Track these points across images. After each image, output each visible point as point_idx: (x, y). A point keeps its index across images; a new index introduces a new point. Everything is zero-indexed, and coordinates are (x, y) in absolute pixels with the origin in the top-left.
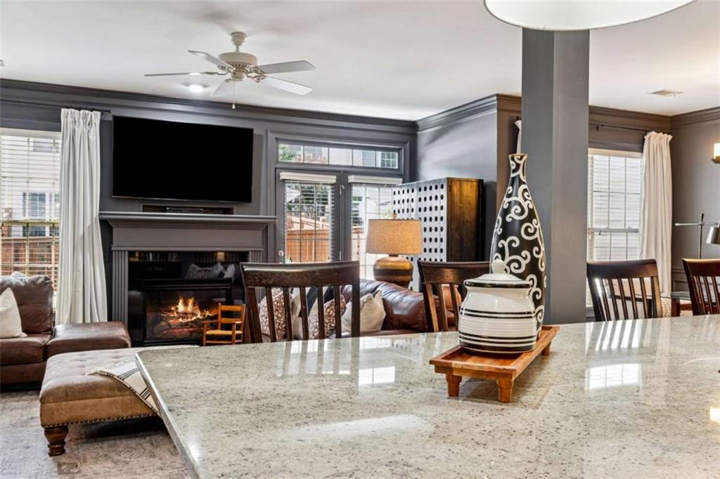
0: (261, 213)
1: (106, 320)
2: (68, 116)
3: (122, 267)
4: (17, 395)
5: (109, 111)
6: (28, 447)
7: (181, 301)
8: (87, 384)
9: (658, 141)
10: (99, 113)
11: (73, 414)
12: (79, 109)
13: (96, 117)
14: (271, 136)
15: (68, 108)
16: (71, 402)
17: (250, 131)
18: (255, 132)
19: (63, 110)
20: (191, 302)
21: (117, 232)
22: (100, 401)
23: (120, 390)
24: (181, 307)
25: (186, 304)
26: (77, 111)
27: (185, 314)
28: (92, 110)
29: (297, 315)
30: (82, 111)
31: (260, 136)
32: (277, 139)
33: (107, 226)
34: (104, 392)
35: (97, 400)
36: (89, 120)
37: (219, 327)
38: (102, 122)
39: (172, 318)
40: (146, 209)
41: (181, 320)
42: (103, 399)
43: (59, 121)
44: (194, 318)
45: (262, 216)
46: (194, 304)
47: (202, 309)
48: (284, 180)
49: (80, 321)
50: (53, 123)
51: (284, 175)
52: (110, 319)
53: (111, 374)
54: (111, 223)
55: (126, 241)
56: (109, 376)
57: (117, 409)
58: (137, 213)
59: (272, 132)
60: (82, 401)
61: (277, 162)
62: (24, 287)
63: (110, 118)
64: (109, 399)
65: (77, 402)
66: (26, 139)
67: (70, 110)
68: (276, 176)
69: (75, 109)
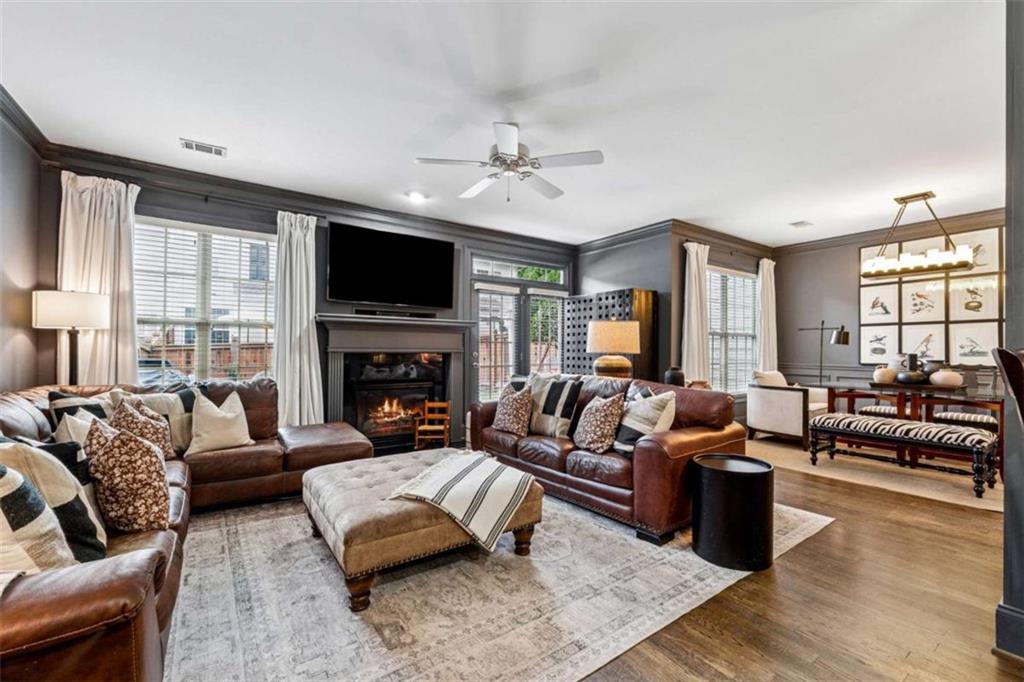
0: (458, 316)
1: (322, 422)
2: (284, 218)
3: (337, 367)
4: (251, 511)
5: (325, 218)
6: (313, 598)
7: (387, 402)
8: (399, 514)
9: (768, 265)
10: (315, 218)
11: (385, 556)
12: (296, 213)
13: (312, 221)
14: (468, 252)
15: (285, 211)
16: (383, 540)
17: (451, 245)
18: (456, 247)
19: (280, 212)
20: (395, 402)
21: (333, 335)
22: (416, 534)
23: (437, 517)
24: (387, 407)
25: (391, 405)
26: (293, 215)
27: (390, 415)
28: (308, 215)
29: (540, 412)
30: (299, 215)
31: (459, 250)
32: (472, 254)
33: (322, 328)
34: (420, 522)
35: (412, 533)
36: (305, 224)
37: (426, 421)
38: (318, 228)
39: (381, 417)
40: (357, 312)
41: (386, 419)
42: (419, 531)
43: (275, 223)
44: (398, 417)
45: (460, 320)
46: (398, 404)
47: (405, 409)
48: (478, 290)
49: (298, 424)
50: (269, 225)
51: (478, 285)
52: (326, 420)
53: (421, 498)
54: (328, 326)
55: (340, 342)
56: (419, 500)
57: (434, 541)
58: (350, 316)
59: (469, 247)
60: (395, 537)
61: (472, 274)
62: (248, 390)
63: (325, 224)
64: (425, 530)
65: (389, 539)
66: (237, 239)
67: (287, 213)
68: (472, 286)
69: (292, 212)
